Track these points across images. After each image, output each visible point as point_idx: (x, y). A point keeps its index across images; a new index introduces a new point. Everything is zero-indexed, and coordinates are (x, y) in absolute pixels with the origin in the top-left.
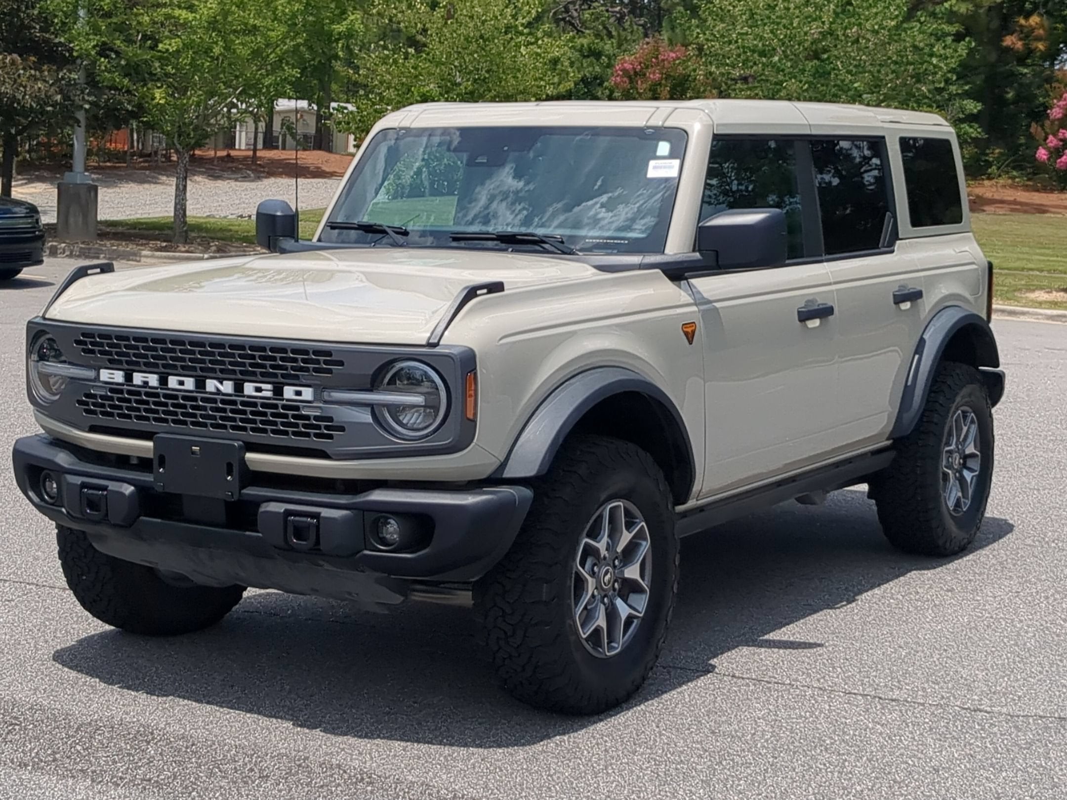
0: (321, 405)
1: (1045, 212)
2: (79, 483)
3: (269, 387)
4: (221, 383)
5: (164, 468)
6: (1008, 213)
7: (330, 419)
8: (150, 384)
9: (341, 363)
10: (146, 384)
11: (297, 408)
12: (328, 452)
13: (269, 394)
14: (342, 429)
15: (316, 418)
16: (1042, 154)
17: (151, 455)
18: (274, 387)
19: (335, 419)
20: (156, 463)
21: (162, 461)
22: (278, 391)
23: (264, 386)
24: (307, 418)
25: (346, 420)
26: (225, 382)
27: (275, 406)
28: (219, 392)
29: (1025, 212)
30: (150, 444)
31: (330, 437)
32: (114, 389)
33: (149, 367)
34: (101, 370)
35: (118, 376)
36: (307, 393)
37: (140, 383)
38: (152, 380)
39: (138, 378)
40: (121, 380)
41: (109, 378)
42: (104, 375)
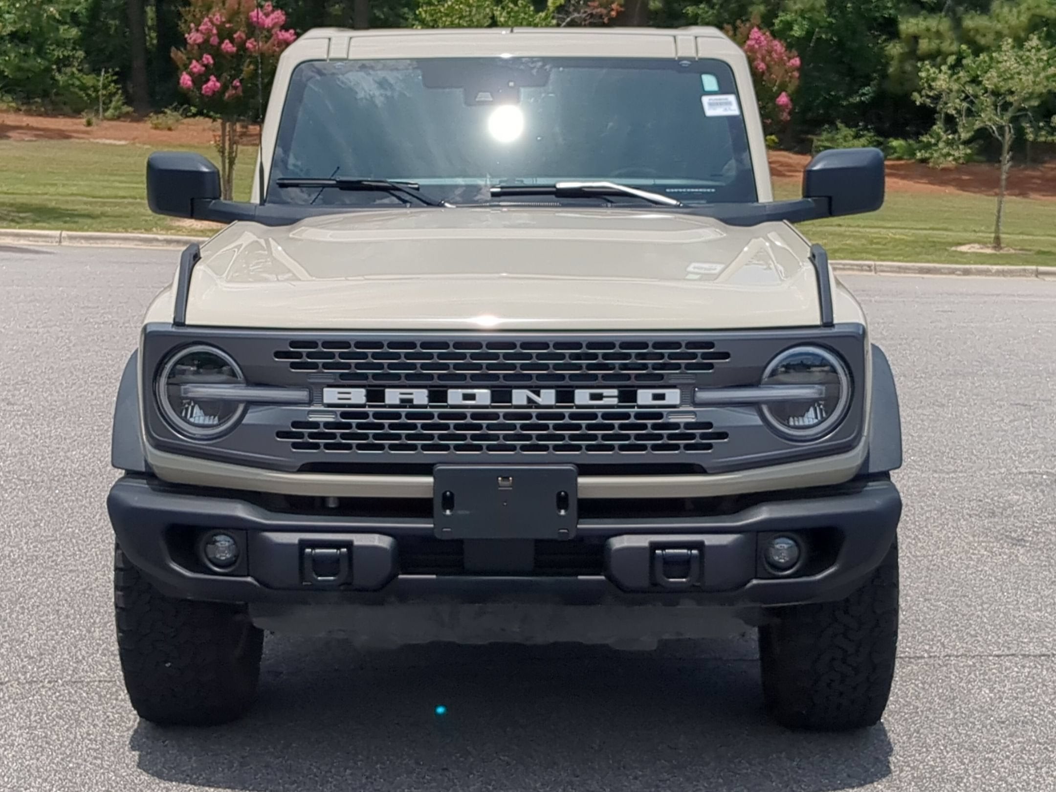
0: (692, 409)
1: (68, 137)
2: (296, 541)
3: (615, 392)
4: (538, 394)
5: (451, 511)
6: (34, 139)
7: (709, 425)
8: (415, 402)
9: (726, 355)
10: (406, 402)
11: (660, 416)
12: (704, 465)
13: (615, 401)
14: (722, 435)
15: (688, 426)
16: (186, 80)
17: (429, 495)
18: (620, 392)
19: (715, 425)
20: (438, 504)
21: (448, 502)
22: (628, 396)
23: (606, 392)
24: (674, 426)
25: (728, 424)
26: (543, 391)
27: (625, 416)
28: (531, 403)
29: (51, 138)
30: (430, 480)
31: (709, 447)
32: (350, 413)
33: (415, 380)
34: (326, 390)
35: (358, 396)
36: (673, 396)
37: (397, 402)
38: (420, 396)
39: (392, 396)
40: (362, 400)
41: (340, 399)
42: (331, 395)
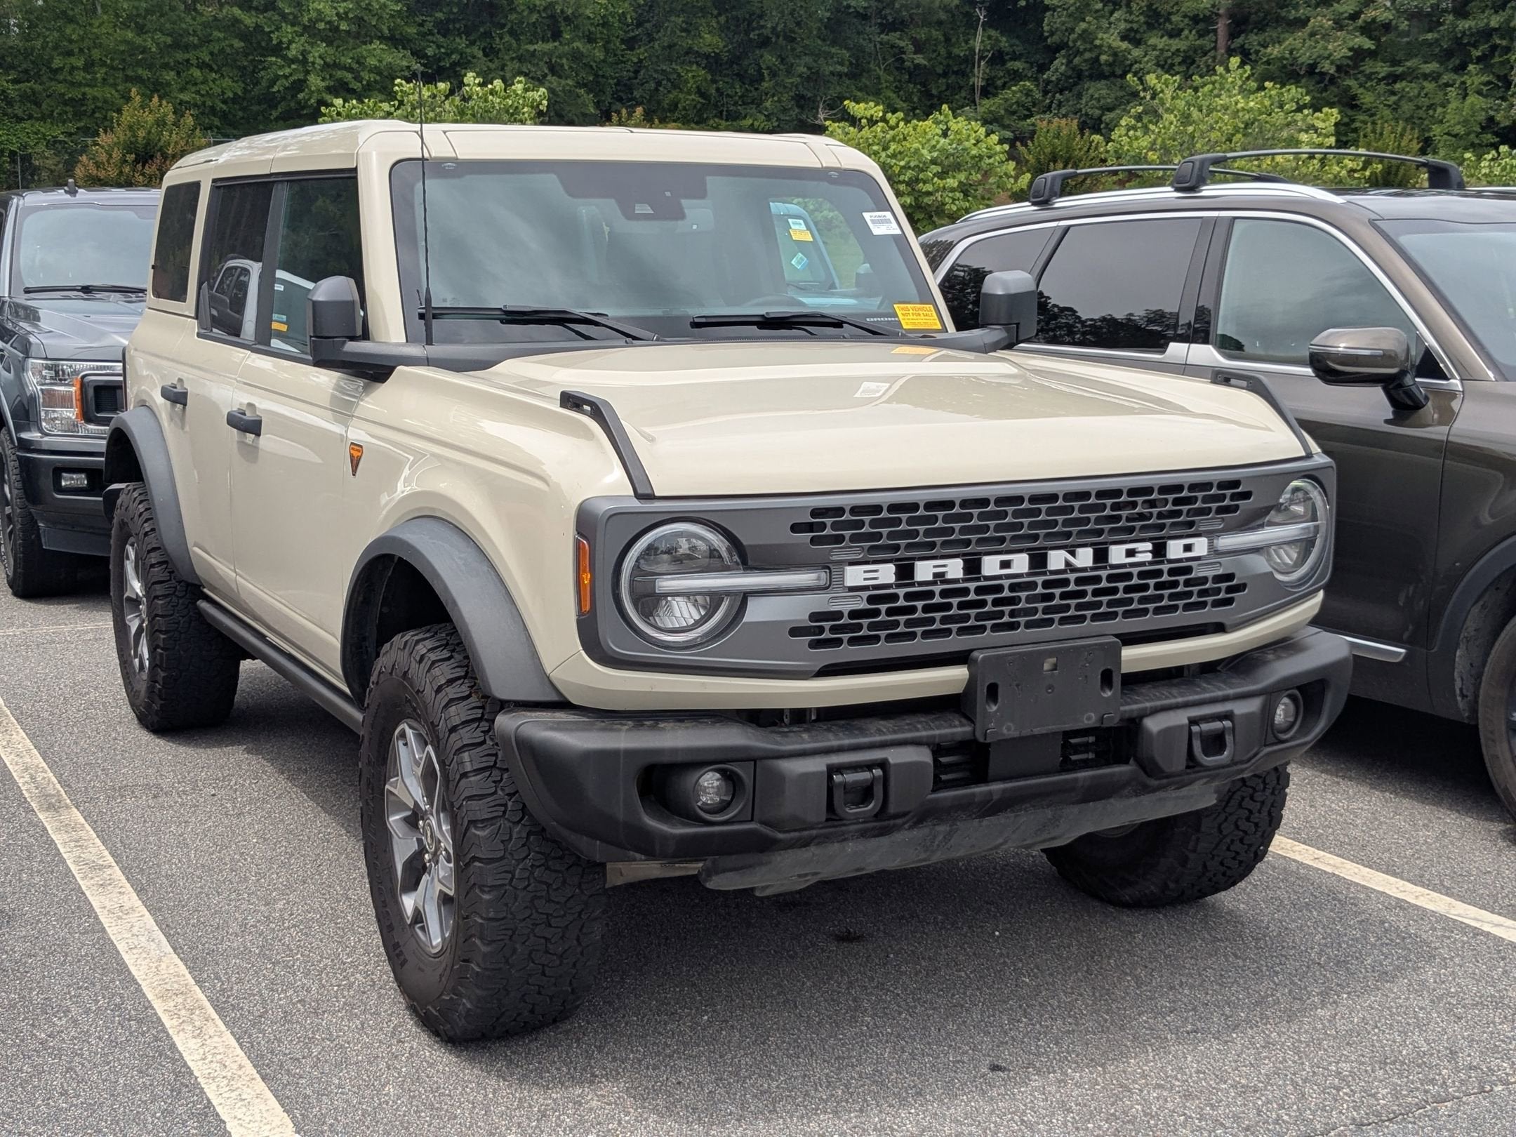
0: (1218, 559)
2: (824, 768)
3: (1149, 546)
4: (1073, 553)
7: (1232, 577)
8: (949, 576)
9: (1246, 495)
10: (940, 577)
11: (1188, 570)
12: (1226, 623)
13: (1149, 557)
14: (1242, 587)
15: (1215, 579)
17: (962, 690)
18: (1154, 545)
19: (1237, 576)
20: (981, 700)
22: (1159, 550)
23: (1140, 546)
24: (1204, 580)
25: (1249, 574)
26: (1078, 551)
27: (1159, 573)
28: (1069, 567)
31: (1230, 602)
32: (879, 596)
33: (949, 549)
34: (849, 569)
35: (886, 573)
36: (1201, 546)
37: (930, 578)
38: (954, 569)
39: (924, 571)
40: (891, 579)
41: (865, 579)
42: (855, 576)
